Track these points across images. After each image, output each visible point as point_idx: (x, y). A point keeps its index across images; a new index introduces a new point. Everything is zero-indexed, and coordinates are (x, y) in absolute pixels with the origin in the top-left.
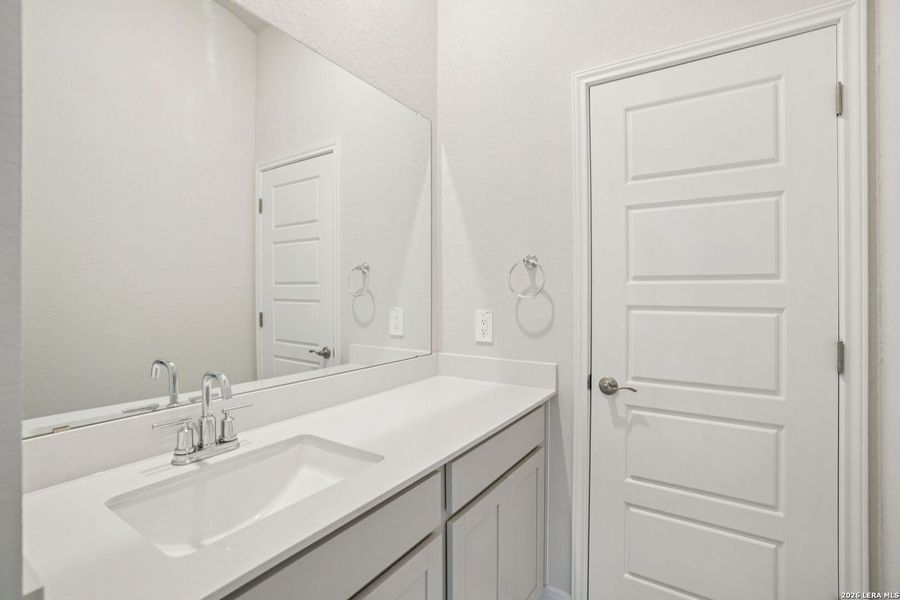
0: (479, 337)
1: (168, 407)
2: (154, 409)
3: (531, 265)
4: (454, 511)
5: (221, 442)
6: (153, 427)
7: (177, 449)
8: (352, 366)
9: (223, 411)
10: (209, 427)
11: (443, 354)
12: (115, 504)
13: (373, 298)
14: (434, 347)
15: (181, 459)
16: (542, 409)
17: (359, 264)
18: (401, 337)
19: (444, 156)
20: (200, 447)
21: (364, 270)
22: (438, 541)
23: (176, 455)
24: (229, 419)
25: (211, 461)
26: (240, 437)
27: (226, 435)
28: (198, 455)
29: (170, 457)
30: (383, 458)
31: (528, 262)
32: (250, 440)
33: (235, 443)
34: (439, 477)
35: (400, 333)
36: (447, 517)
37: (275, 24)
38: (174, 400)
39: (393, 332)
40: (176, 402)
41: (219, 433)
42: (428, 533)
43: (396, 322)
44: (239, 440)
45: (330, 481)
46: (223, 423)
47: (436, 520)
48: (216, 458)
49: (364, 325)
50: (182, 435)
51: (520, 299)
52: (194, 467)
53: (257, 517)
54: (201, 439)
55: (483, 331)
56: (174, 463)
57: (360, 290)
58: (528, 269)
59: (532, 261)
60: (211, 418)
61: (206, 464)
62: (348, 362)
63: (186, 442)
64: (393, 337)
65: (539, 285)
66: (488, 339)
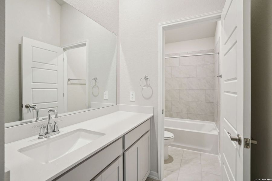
0: (131, 100)
1: (36, 121)
2: (31, 122)
3: (146, 78)
4: (126, 149)
5: (54, 131)
6: (32, 127)
7: (40, 134)
8: (92, 109)
9: (54, 122)
10: (50, 127)
11: (120, 104)
12: (21, 150)
13: (98, 88)
14: (117, 103)
15: (41, 137)
16: (149, 120)
17: (94, 78)
18: (107, 100)
19: (121, 46)
20: (47, 133)
21: (96, 80)
22: (121, 158)
23: (39, 135)
24: (56, 124)
25: (51, 137)
26: (60, 130)
27: (55, 129)
28: (47, 135)
29: (38, 136)
30: (105, 134)
31: (145, 78)
32: (63, 130)
33: (58, 132)
34: (121, 139)
35: (107, 98)
36: (124, 150)
37: (70, 4)
38: (37, 119)
39: (105, 98)
40: (38, 120)
41: (53, 129)
42: (118, 156)
43: (106, 95)
44: (60, 131)
45: (88, 142)
46: (54, 126)
47: (121, 152)
48: (53, 136)
49: (95, 96)
50: (41, 129)
51: (143, 88)
52: (46, 139)
53: (67, 153)
54: (48, 131)
55: (132, 98)
56: (39, 138)
57: (94, 86)
58: (145, 79)
59: (146, 77)
60: (51, 124)
61: (49, 138)
62: (90, 108)
63: (43, 132)
64: (105, 100)
65: (149, 84)
66: (134, 100)
